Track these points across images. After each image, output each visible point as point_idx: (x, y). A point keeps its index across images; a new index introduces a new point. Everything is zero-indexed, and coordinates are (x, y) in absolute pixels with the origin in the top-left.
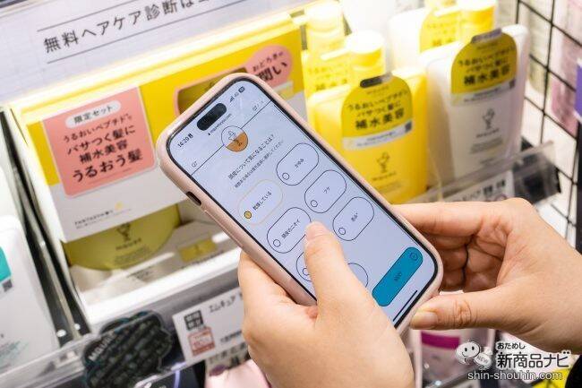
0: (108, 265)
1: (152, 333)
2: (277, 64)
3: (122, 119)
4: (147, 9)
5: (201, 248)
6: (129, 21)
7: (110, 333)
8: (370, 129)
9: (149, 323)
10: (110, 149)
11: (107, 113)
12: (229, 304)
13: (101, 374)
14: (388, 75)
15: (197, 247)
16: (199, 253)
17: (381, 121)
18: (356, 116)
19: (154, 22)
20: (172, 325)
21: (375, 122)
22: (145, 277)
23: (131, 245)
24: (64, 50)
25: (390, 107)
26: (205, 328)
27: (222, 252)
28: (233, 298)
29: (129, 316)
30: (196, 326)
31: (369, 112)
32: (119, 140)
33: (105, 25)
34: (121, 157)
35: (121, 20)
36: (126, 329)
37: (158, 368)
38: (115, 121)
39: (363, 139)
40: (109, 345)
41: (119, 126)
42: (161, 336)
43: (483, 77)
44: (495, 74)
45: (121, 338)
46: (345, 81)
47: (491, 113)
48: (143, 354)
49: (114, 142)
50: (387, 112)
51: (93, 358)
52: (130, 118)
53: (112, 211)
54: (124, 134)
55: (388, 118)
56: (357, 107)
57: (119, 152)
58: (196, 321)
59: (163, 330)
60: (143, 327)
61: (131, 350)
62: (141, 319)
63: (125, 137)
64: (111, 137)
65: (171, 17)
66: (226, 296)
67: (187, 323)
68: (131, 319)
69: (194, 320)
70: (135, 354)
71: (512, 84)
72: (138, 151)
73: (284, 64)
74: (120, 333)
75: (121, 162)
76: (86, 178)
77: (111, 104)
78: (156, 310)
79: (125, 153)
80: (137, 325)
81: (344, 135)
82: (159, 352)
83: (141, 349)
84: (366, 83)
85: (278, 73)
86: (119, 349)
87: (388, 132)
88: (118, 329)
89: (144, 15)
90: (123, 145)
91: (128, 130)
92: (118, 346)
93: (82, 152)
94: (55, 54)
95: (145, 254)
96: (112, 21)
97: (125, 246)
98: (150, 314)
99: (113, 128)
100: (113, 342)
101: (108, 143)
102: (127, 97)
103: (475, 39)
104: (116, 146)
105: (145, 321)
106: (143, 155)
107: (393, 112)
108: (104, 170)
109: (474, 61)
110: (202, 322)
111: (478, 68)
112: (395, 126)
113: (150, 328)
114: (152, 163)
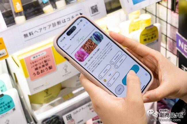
0: (42, 102)
1: (57, 122)
3: (47, 57)
4: (53, 24)
5: (69, 95)
6: (48, 28)
7: (44, 123)
9: (56, 119)
10: (43, 66)
11: (42, 55)
12: (79, 111)
15: (68, 95)
16: (69, 97)
19: (55, 28)
20: (62, 119)
22: (53, 105)
23: (48, 96)
24: (29, 37)
26: (72, 119)
27: (76, 96)
28: (80, 110)
29: (50, 117)
30: (69, 119)
33: (41, 29)
34: (47, 68)
35: (45, 28)
36: (49, 121)
38: (45, 57)
41: (46, 59)
42: (59, 123)
43: (149, 39)
44: (152, 38)
49: (45, 64)
52: (49, 56)
53: (44, 85)
54: (47, 61)
57: (46, 67)
58: (70, 117)
59: (60, 121)
60: (54, 120)
62: (53, 117)
63: (48, 62)
64: (44, 62)
65: (60, 26)
66: (78, 109)
67: (67, 118)
68: (50, 118)
69: (69, 117)
71: (157, 40)
72: (51, 66)
75: (47, 70)
76: (37, 75)
77: (43, 52)
78: (58, 115)
79: (48, 67)
80: (52, 120)
88: (47, 121)
89: (52, 26)
90: (47, 65)
91: (49, 60)
93: (35, 67)
94: (27, 38)
95: (53, 98)
96: (43, 28)
97: (47, 96)
98: (56, 116)
99: (44, 59)
101: (43, 64)
103: (146, 28)
105: (55, 118)
106: (53, 67)
108: (42, 72)
109: (146, 34)
110: (71, 118)
111: (147, 36)
113: (56, 120)
114: (55, 69)
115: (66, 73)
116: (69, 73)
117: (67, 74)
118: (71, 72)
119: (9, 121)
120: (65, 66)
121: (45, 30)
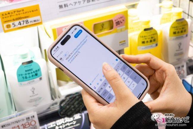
0: (67, 79)
2: (121, 20)
6: (82, 3)
7: (68, 98)
8: (146, 44)
9: (79, 96)
13: (64, 111)
17: (149, 41)
18: (142, 40)
21: (147, 42)
24: (64, 9)
25: (152, 38)
31: (146, 39)
33: (76, 3)
35: (80, 2)
36: (72, 97)
37: (81, 111)
39: (143, 47)
40: (67, 102)
43: (178, 32)
44: (182, 32)
45: (71, 100)
47: (180, 44)
48: (77, 106)
50: (151, 39)
51: (62, 105)
55: (151, 41)
56: (143, 37)
60: (77, 97)
61: (73, 104)
62: (77, 95)
70: (74, 106)
71: (187, 35)
73: (123, 20)
74: (70, 98)
80: (75, 97)
81: (139, 45)
82: (81, 106)
83: (76, 104)
84: (145, 30)
85: (121, 23)
86: (70, 103)
87: (151, 45)
88: (70, 97)
89: (86, 1)
92: (70, 102)
94: (62, 10)
96: (77, 2)
98: (80, 94)
100: (68, 101)
103: (177, 20)
105: (78, 96)
107: (152, 39)
109: (176, 27)
111: (177, 29)
112: (153, 44)
113: (79, 98)
119: (34, 89)
121: (80, 4)
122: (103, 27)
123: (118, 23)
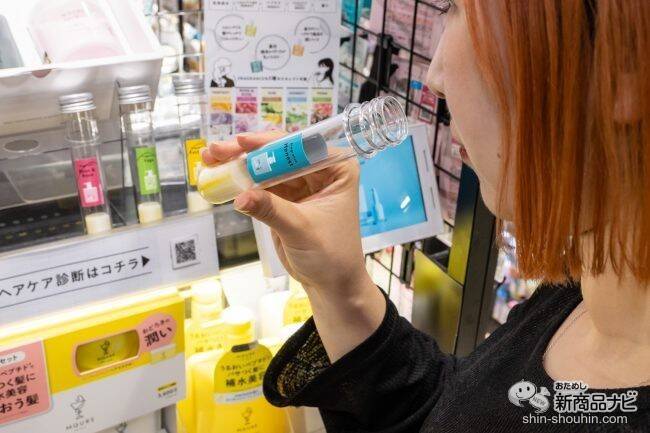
2: (163, 328)
3: (25, 367)
4: (58, 276)
6: (41, 285)
8: (237, 386)
10: (11, 393)
11: (12, 362)
14: (255, 343)
17: (247, 380)
18: (227, 375)
19: (62, 288)
21: (242, 381)
25: (255, 370)
31: (238, 373)
32: (19, 386)
33: (20, 287)
34: (20, 401)
35: (34, 284)
38: (19, 369)
39: (231, 395)
41: (22, 373)
46: (220, 346)
49: (16, 387)
50: (253, 374)
52: (32, 366)
54: (25, 380)
55: (252, 379)
56: (228, 368)
57: (18, 396)
63: (26, 383)
64: (13, 382)
65: (78, 284)
72: (36, 395)
73: (170, 329)
75: (19, 404)
77: (17, 354)
79: (24, 397)
81: (216, 390)
84: (237, 349)
85: (164, 336)
87: (252, 390)
89: (55, 281)
90: (23, 390)
91: (30, 377)
96: (26, 284)
99: (16, 374)
101: (10, 388)
102: (32, 349)
104: (17, 391)
106: (40, 399)
108: (3, 411)
112: (258, 386)
114: (47, 407)
115: (78, 421)
116: (87, 421)
117: (82, 424)
118: (92, 420)
120: (78, 401)
122: (106, 350)
123: (153, 338)
